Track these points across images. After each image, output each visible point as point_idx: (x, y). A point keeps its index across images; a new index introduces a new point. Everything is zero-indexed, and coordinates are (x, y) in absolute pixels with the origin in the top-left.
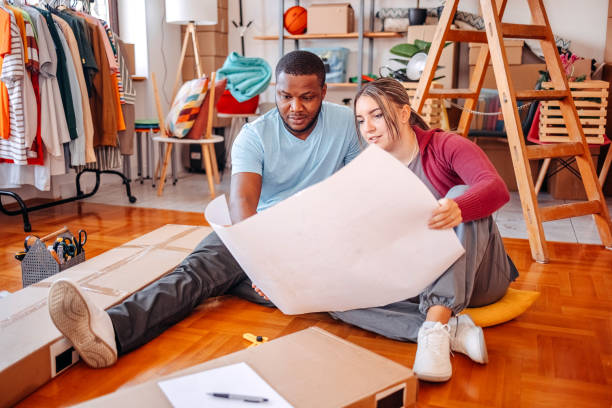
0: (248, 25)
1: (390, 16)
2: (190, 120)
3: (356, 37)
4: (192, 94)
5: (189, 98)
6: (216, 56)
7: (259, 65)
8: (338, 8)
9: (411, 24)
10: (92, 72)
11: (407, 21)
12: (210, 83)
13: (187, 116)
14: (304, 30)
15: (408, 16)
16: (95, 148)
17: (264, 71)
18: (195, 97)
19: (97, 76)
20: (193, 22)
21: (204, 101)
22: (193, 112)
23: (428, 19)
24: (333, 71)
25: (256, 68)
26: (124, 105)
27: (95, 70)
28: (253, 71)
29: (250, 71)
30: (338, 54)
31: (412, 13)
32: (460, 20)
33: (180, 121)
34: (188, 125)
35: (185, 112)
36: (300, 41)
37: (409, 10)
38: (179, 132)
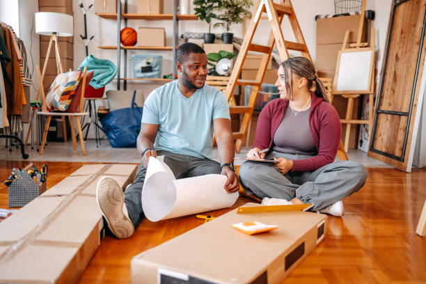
0: (91, 39)
1: (191, 37)
2: (69, 99)
3: (171, 50)
4: (69, 81)
5: (68, 84)
6: (67, 59)
7: (108, 65)
8: (158, 31)
9: (206, 42)
10: (6, 62)
11: (203, 41)
12: (82, 75)
13: (68, 96)
14: (135, 43)
15: (204, 38)
16: (8, 115)
17: (111, 68)
18: (73, 83)
19: (9, 64)
20: (55, 33)
21: (78, 86)
22: (72, 93)
23: (216, 40)
24: (154, 71)
25: (106, 66)
26: (25, 86)
27: (9, 60)
28: (104, 68)
29: (101, 68)
30: (157, 60)
31: (206, 36)
32: (235, 42)
33: (61, 99)
34: (68, 102)
35: (65, 94)
36: (128, 51)
37: (204, 34)
38: (62, 107)
